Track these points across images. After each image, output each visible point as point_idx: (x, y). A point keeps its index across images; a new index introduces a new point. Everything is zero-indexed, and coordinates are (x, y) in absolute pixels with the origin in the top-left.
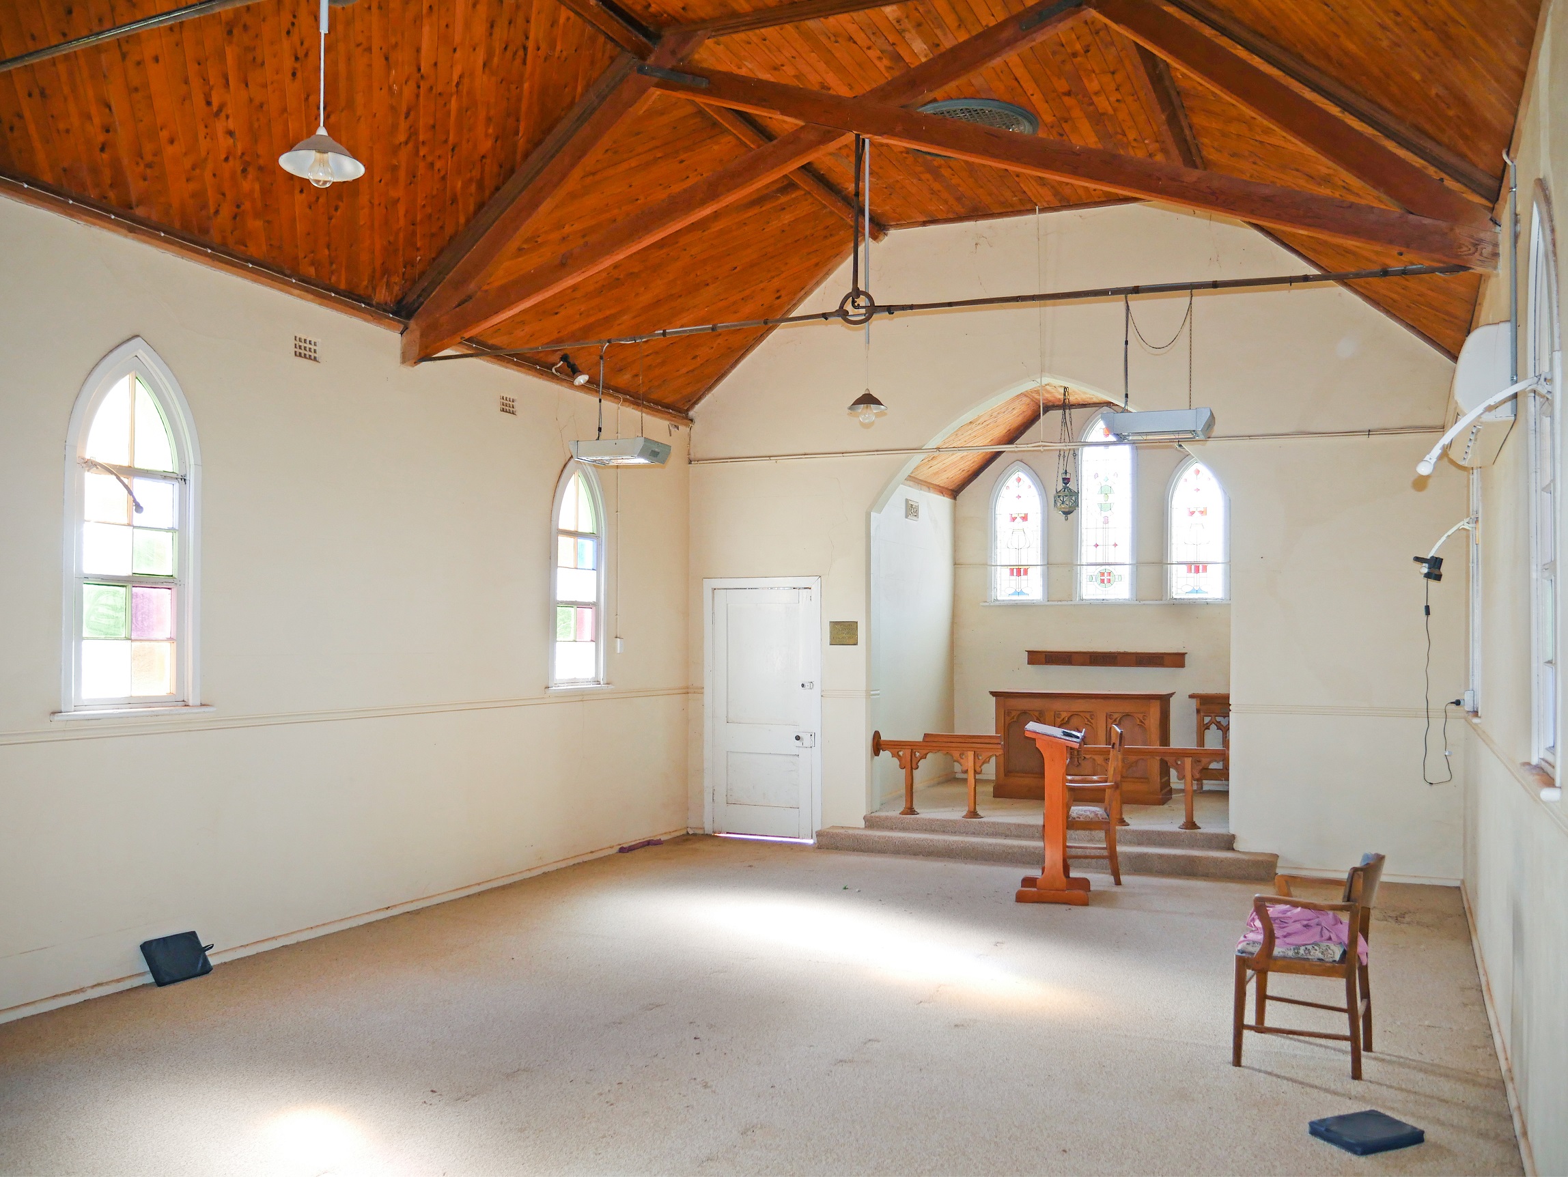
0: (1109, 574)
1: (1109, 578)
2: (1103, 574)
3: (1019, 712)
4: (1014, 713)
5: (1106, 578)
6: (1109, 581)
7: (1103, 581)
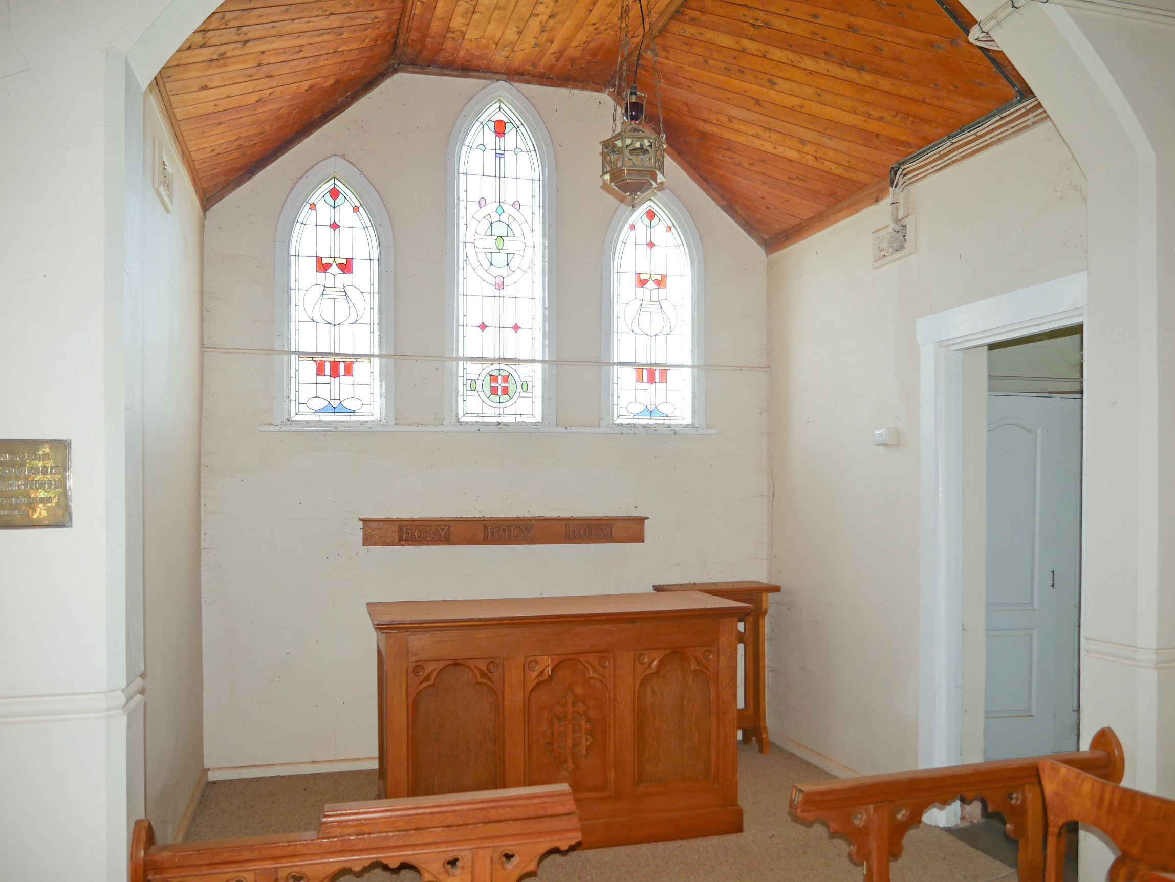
0: (506, 379)
1: (506, 385)
2: (494, 378)
3: (442, 664)
4: (429, 668)
5: (500, 384)
6: (506, 391)
7: (494, 391)
